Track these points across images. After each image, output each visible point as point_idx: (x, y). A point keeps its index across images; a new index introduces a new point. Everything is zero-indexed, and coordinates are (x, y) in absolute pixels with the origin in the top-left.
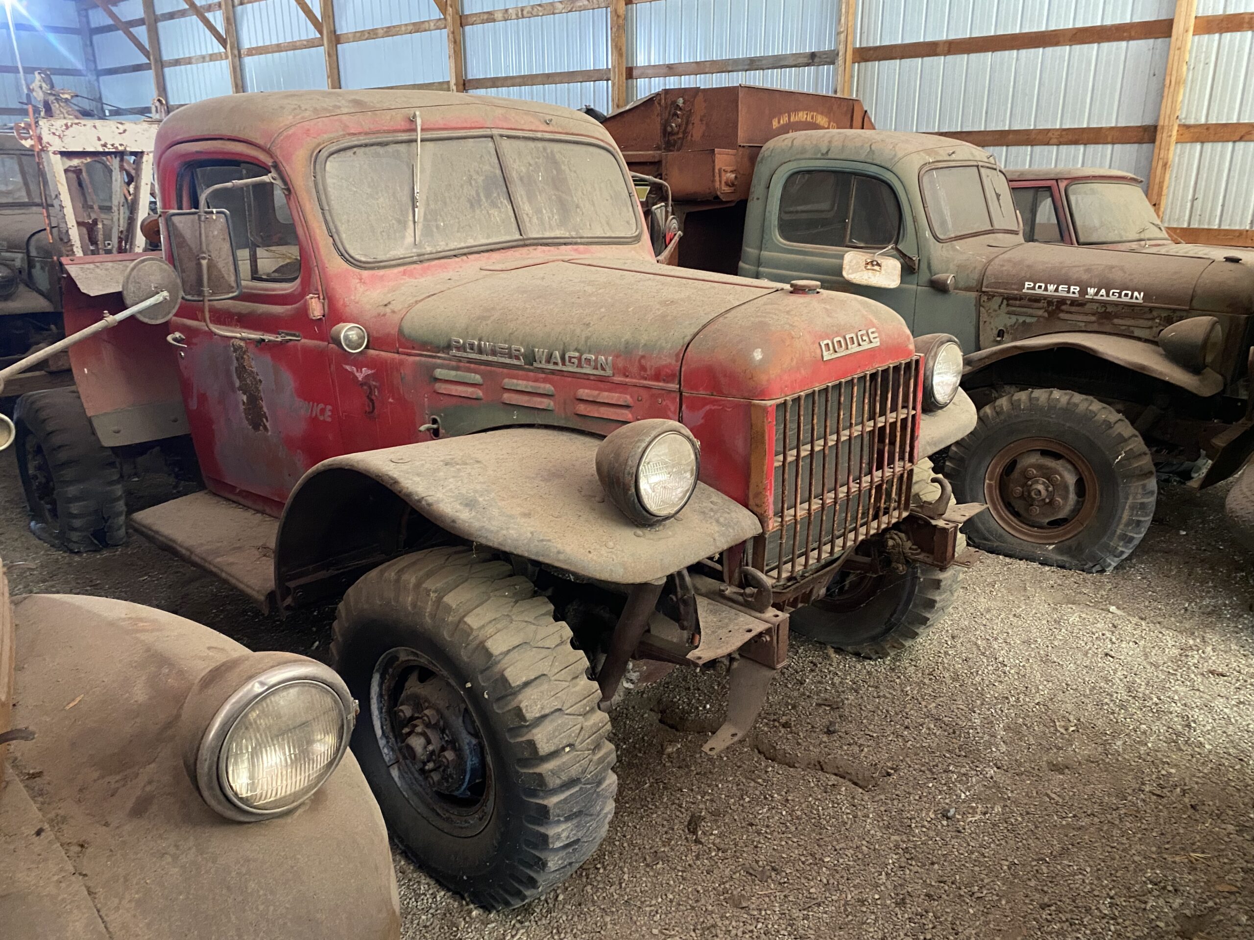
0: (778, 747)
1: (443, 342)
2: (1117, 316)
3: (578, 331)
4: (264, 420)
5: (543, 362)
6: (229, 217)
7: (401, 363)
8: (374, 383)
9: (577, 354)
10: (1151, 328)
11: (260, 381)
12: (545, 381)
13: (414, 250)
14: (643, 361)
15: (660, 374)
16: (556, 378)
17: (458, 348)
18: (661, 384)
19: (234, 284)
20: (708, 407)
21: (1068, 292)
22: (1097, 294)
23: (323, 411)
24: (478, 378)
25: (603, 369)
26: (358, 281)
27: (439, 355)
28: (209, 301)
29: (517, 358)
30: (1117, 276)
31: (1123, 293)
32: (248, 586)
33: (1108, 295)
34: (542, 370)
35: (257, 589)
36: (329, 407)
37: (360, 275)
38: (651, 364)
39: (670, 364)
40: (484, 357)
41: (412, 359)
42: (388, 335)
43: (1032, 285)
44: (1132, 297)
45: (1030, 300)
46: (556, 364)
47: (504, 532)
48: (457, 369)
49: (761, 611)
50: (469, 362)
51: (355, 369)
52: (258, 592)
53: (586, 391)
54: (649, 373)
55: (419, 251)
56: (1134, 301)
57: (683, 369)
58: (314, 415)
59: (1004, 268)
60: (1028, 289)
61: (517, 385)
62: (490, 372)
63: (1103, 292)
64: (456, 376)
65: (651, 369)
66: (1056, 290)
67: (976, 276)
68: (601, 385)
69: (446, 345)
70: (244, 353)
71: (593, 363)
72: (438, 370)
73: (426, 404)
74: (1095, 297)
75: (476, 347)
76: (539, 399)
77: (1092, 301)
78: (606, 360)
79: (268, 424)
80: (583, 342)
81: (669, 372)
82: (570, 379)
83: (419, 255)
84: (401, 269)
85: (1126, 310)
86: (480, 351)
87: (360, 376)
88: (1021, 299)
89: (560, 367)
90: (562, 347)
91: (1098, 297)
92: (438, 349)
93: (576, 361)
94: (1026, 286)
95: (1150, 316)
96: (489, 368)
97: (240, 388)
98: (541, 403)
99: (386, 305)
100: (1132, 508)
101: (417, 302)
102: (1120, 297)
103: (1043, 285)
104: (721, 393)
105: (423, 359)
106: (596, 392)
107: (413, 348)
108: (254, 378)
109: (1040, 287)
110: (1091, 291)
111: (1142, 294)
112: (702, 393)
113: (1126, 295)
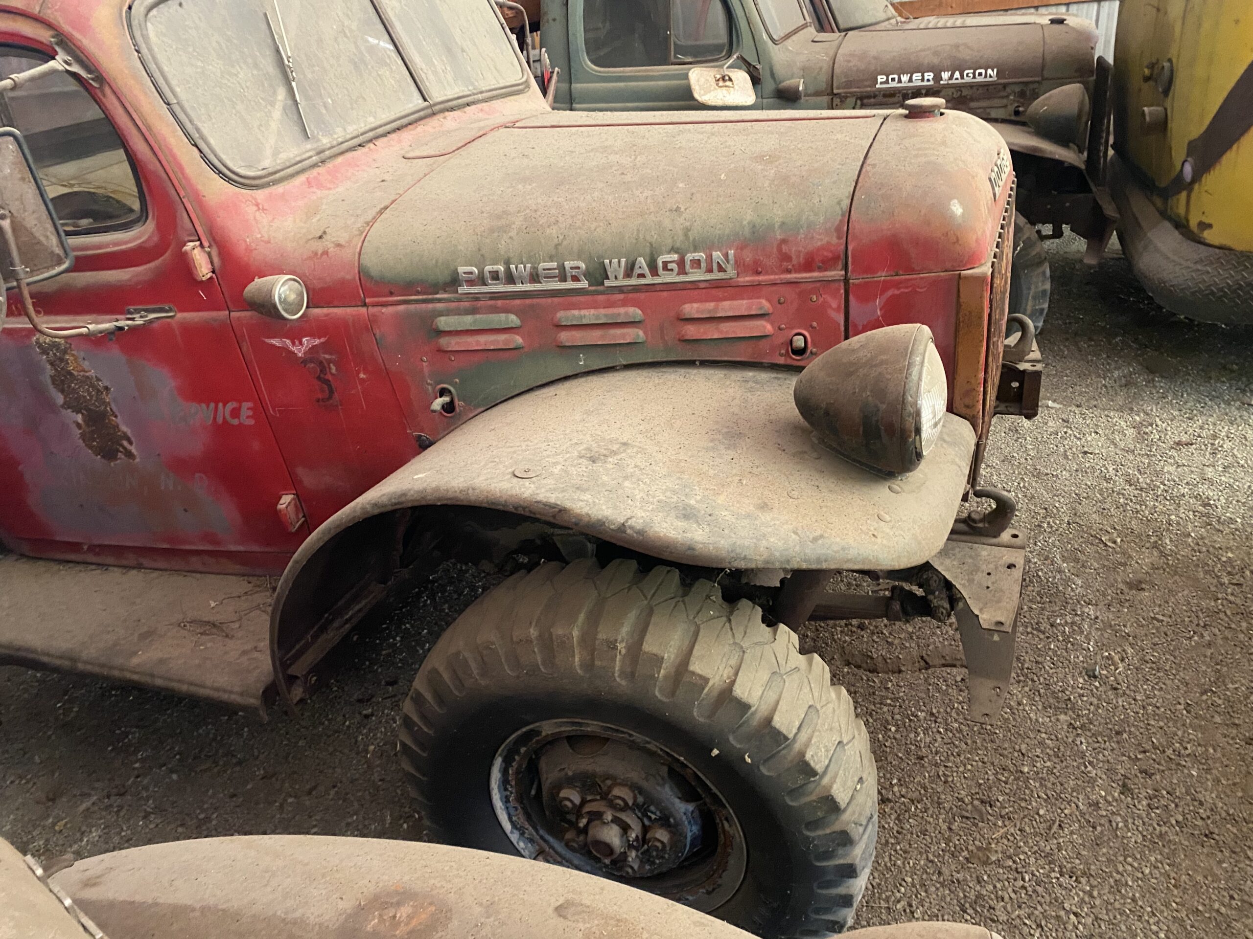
0: (875, 656)
1: (443, 276)
2: (972, 100)
3: (667, 223)
4: (125, 443)
5: (621, 276)
6: (22, 140)
7: (373, 320)
8: (327, 356)
9: (675, 257)
10: (1005, 106)
11: (107, 388)
12: (624, 303)
13: (309, 146)
14: (784, 248)
15: (813, 259)
16: (642, 296)
17: (471, 283)
18: (816, 274)
19: (58, 250)
20: (890, 293)
21: (923, 80)
22: (951, 78)
23: (235, 413)
24: (513, 320)
25: (721, 269)
26: (255, 208)
27: (438, 296)
28: (28, 284)
29: (575, 279)
30: (965, 55)
31: (977, 72)
32: (217, 689)
33: (962, 77)
34: (620, 289)
35: (237, 689)
36: (246, 405)
37: (255, 199)
38: (797, 250)
39: (828, 243)
40: (519, 287)
41: (390, 310)
42: (343, 282)
43: (885, 78)
44: (986, 76)
45: (885, 96)
46: (642, 276)
47: (764, 543)
48: (473, 311)
49: (997, 535)
50: (491, 299)
51: (288, 342)
52: (241, 694)
53: (695, 305)
54: (795, 261)
55: (315, 146)
56: (988, 79)
57: (850, 248)
58: (220, 420)
59: (851, 64)
60: (881, 83)
61: (581, 318)
62: (532, 306)
63: (957, 74)
64: (475, 321)
65: (798, 257)
66: (910, 80)
67: (823, 78)
68: (719, 293)
69: (448, 279)
70: (65, 352)
71: (703, 265)
72: (443, 319)
73: (426, 371)
74: (950, 82)
75: (502, 275)
76: (619, 331)
77: (948, 86)
78: (726, 256)
79: (133, 449)
80: (681, 238)
81: (830, 255)
82: (665, 294)
83: (319, 153)
84: (302, 178)
85: (981, 91)
86: (510, 279)
87: (299, 351)
88: (875, 96)
89: (649, 280)
90: (648, 250)
91: (953, 81)
92: (435, 287)
93: (673, 266)
94: (879, 80)
95: (1005, 94)
96: (528, 301)
97: (66, 405)
98: (623, 336)
99: (320, 237)
100: (1034, 298)
101: (370, 224)
102: (974, 77)
103: (896, 77)
104: (910, 270)
105: (412, 307)
106: (711, 305)
107: (391, 294)
108: (92, 386)
109: (893, 79)
110: (945, 75)
111: (995, 70)
112: (882, 276)
113: (980, 74)
